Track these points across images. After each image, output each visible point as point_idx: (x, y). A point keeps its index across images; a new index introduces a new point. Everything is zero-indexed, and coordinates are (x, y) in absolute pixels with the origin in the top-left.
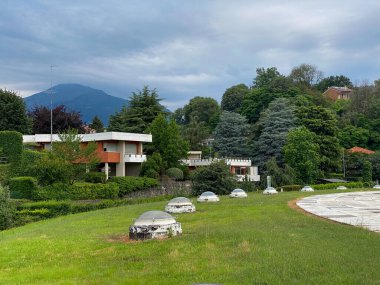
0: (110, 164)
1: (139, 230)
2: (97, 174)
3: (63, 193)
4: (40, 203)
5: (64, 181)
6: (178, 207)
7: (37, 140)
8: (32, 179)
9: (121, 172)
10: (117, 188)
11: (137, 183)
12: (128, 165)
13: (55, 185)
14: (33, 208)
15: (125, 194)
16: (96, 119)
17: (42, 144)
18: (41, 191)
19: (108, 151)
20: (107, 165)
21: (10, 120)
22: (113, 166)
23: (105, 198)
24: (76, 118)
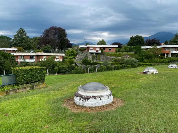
0: (166, 54)
1: (145, 72)
2: (162, 56)
3: (151, 61)
4: (145, 63)
5: (151, 58)
6: (172, 66)
7: (146, 48)
8: (143, 57)
9: (170, 56)
10: (168, 60)
11: (174, 59)
12: (172, 54)
13: (149, 59)
14: (143, 64)
15: (171, 62)
16: (166, 41)
17: (148, 49)
18: (145, 60)
19: (166, 50)
20: (165, 54)
21: (140, 43)
22: (168, 54)
23: (163, 63)
24: (159, 41)
